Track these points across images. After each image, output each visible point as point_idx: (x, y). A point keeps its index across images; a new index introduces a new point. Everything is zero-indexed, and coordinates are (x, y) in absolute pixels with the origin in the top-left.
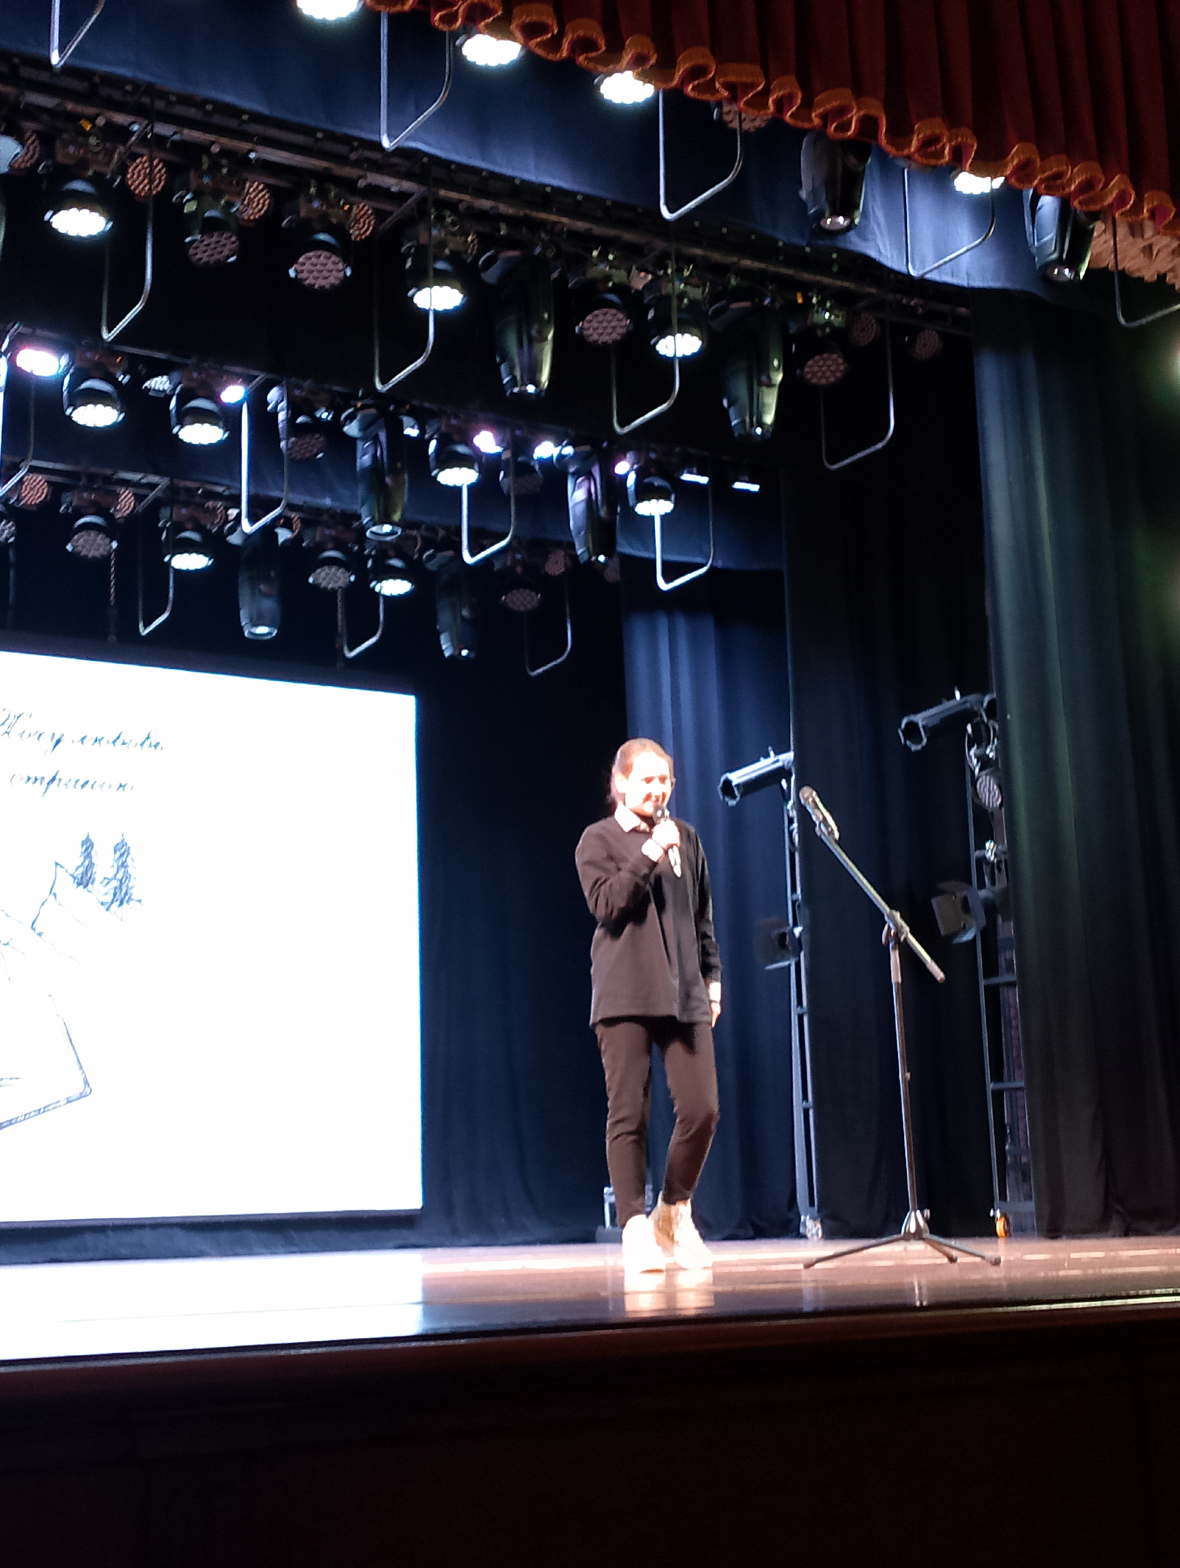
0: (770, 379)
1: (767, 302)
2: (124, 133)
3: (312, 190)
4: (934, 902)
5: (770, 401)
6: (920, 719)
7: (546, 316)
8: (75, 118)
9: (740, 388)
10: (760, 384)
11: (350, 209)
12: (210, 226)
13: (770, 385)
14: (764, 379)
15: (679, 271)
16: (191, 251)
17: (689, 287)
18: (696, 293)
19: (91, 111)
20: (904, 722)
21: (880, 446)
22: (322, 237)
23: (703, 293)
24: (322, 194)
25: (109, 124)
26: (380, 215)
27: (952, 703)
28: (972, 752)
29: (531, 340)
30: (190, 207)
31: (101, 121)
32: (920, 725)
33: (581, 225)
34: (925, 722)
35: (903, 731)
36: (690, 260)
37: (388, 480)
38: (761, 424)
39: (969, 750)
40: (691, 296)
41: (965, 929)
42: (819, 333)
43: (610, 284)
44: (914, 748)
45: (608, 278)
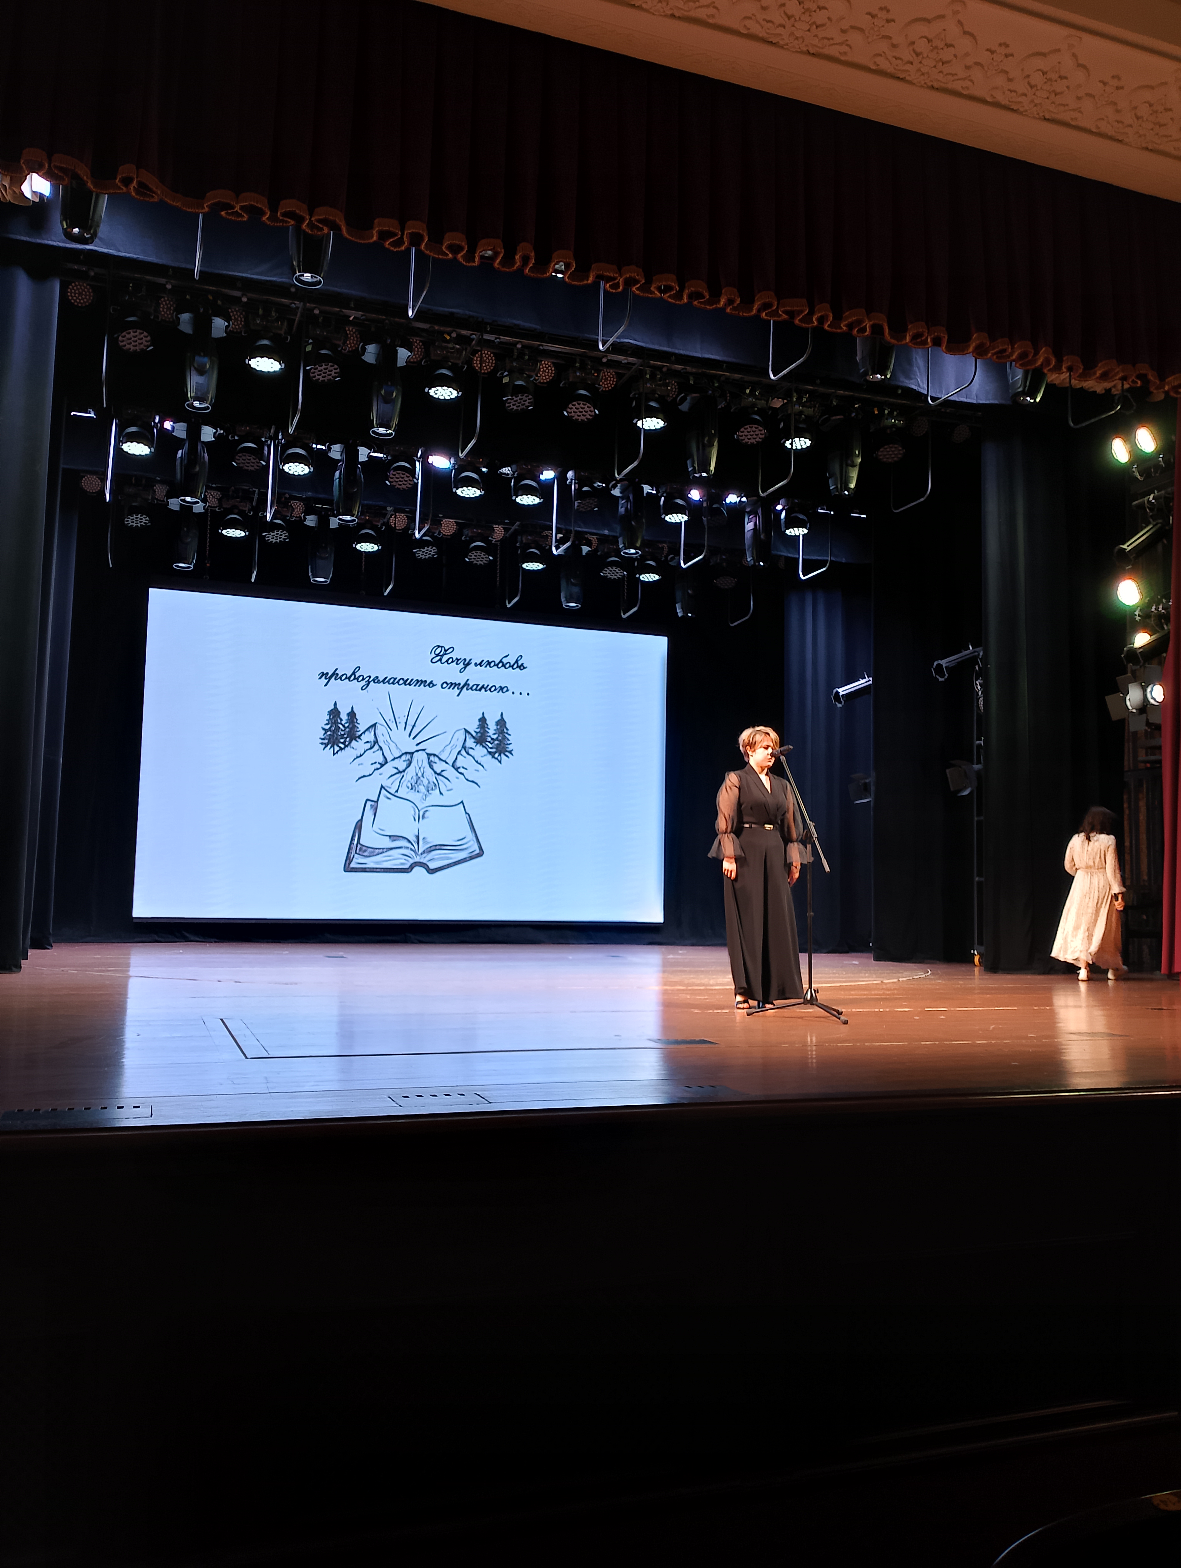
0: (853, 462)
1: (853, 415)
2: (468, 340)
3: (577, 365)
4: (947, 771)
5: (854, 474)
6: (944, 662)
7: (713, 432)
8: (443, 333)
9: (836, 468)
10: (847, 465)
11: (598, 376)
12: (518, 390)
13: (853, 466)
14: (849, 462)
15: (800, 398)
16: (507, 405)
17: (805, 408)
18: (809, 411)
19: (449, 329)
20: (936, 663)
21: (922, 500)
22: (582, 392)
23: (814, 410)
24: (583, 368)
25: (459, 335)
26: (619, 376)
27: (967, 652)
28: (977, 682)
29: (704, 446)
30: (506, 380)
31: (454, 335)
32: (944, 666)
33: (737, 376)
34: (947, 664)
35: (934, 669)
36: (807, 391)
37: (633, 523)
38: (848, 489)
39: (976, 680)
40: (806, 414)
41: (965, 788)
42: (888, 431)
43: (756, 409)
44: (941, 679)
45: (754, 405)
